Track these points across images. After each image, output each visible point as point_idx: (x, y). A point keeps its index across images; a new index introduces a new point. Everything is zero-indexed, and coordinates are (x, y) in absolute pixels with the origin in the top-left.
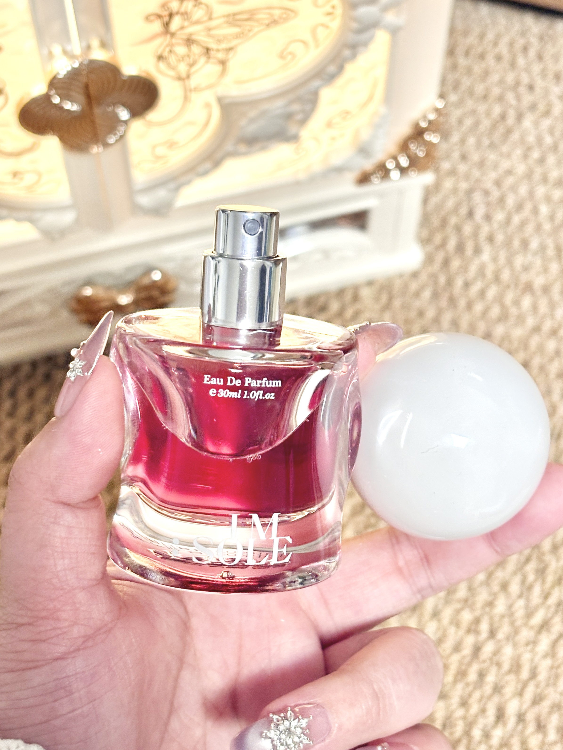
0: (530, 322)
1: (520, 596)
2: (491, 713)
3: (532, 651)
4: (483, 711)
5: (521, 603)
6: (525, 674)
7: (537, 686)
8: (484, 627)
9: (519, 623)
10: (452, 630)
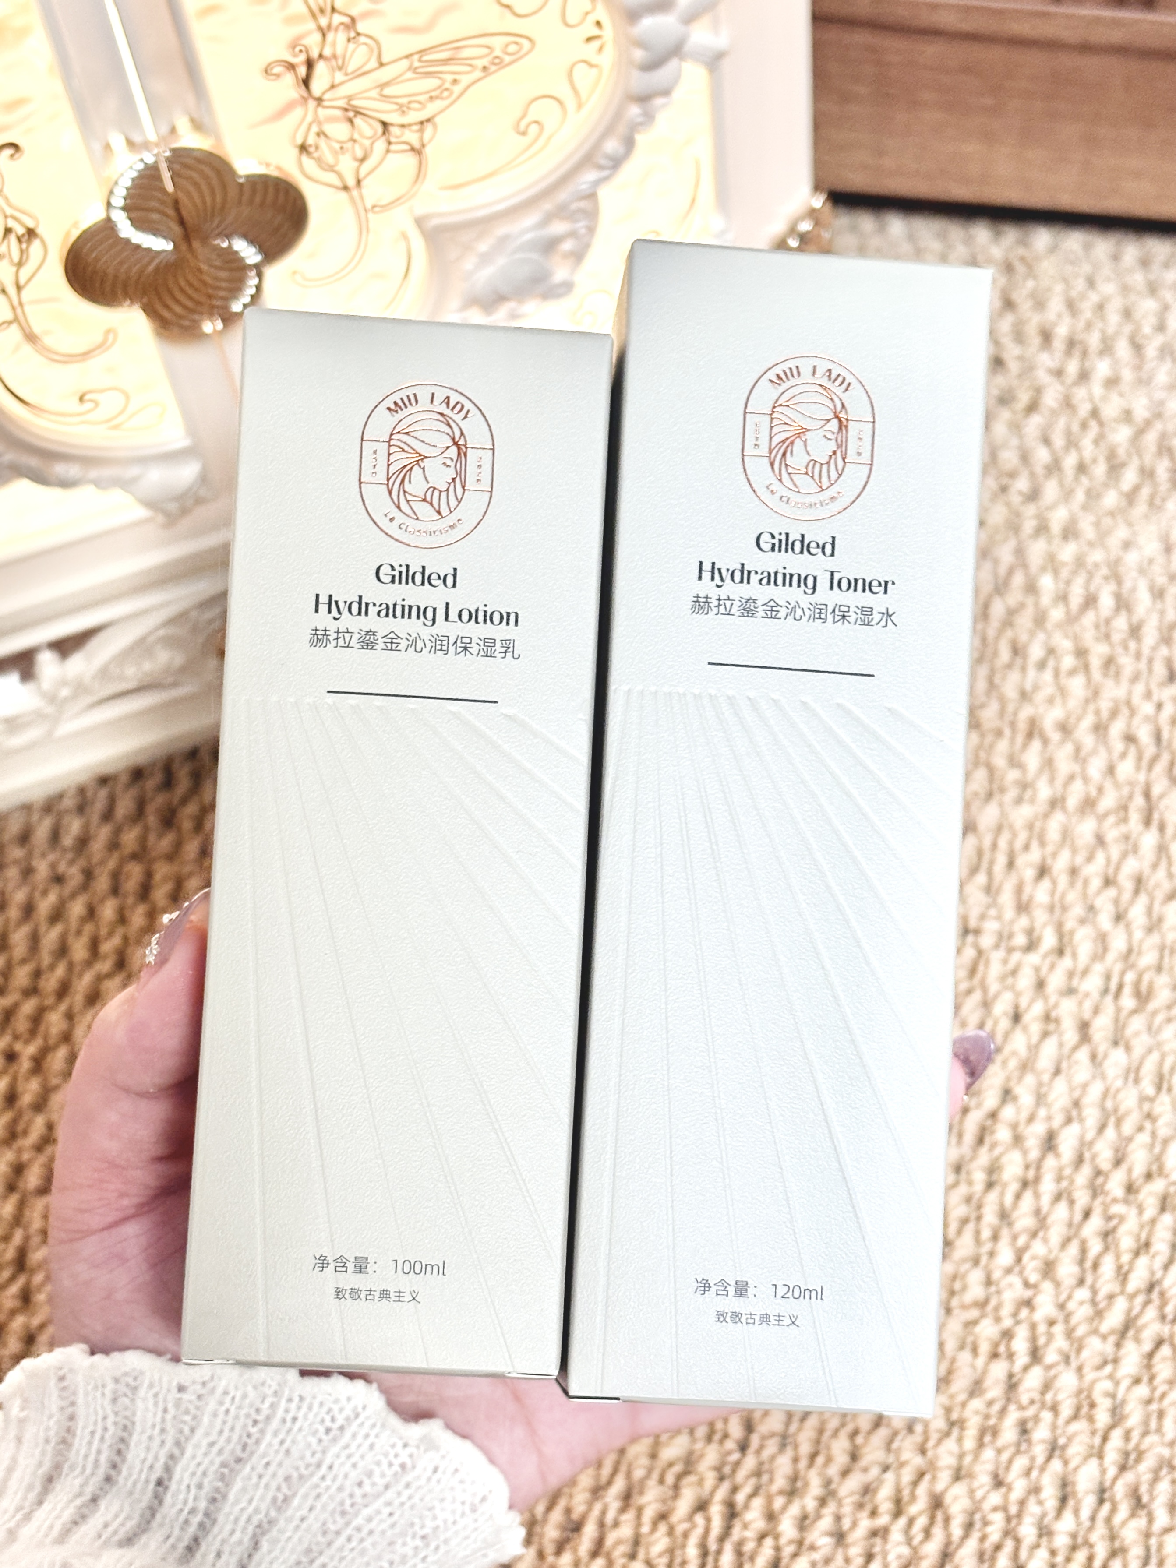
0: (1044, 792)
1: (1081, 1282)
2: (1050, 1494)
3: (1111, 1377)
4: (1035, 1490)
5: (1083, 1294)
6: (1103, 1418)
7: (1127, 1437)
8: (1020, 1345)
9: (1080, 1331)
10: (965, 1357)
